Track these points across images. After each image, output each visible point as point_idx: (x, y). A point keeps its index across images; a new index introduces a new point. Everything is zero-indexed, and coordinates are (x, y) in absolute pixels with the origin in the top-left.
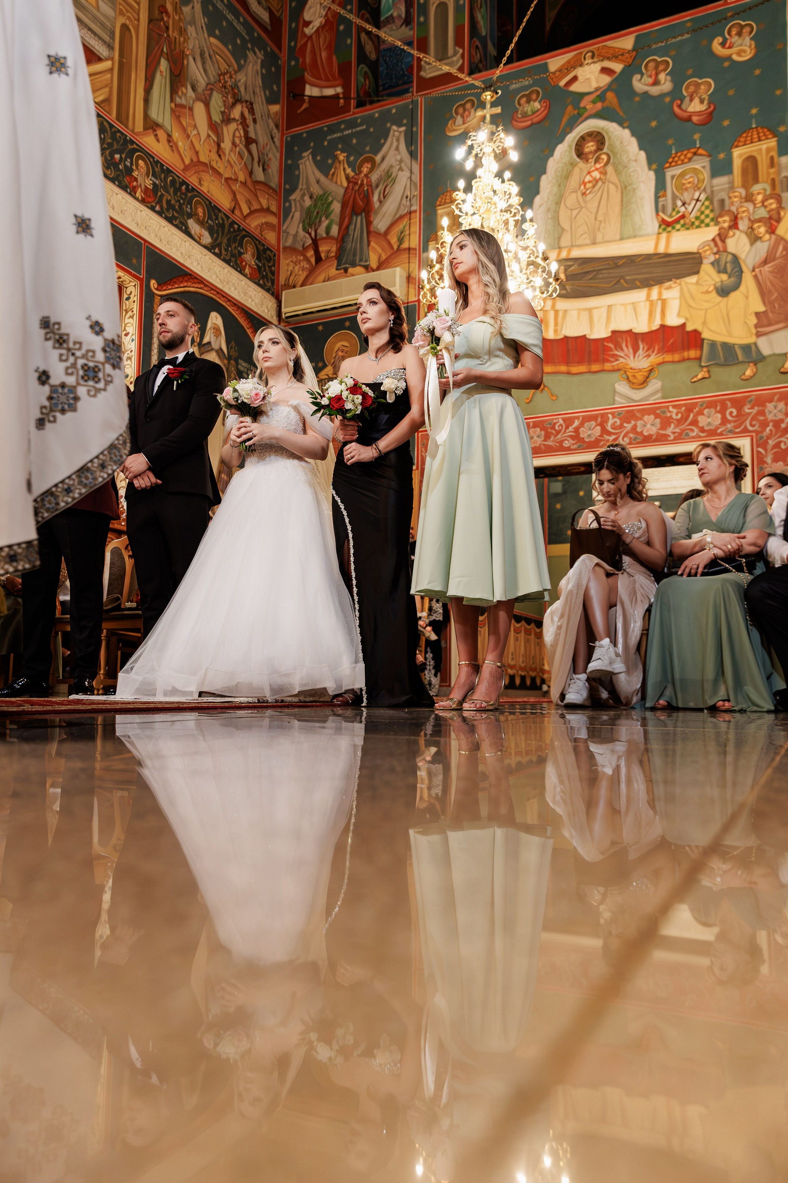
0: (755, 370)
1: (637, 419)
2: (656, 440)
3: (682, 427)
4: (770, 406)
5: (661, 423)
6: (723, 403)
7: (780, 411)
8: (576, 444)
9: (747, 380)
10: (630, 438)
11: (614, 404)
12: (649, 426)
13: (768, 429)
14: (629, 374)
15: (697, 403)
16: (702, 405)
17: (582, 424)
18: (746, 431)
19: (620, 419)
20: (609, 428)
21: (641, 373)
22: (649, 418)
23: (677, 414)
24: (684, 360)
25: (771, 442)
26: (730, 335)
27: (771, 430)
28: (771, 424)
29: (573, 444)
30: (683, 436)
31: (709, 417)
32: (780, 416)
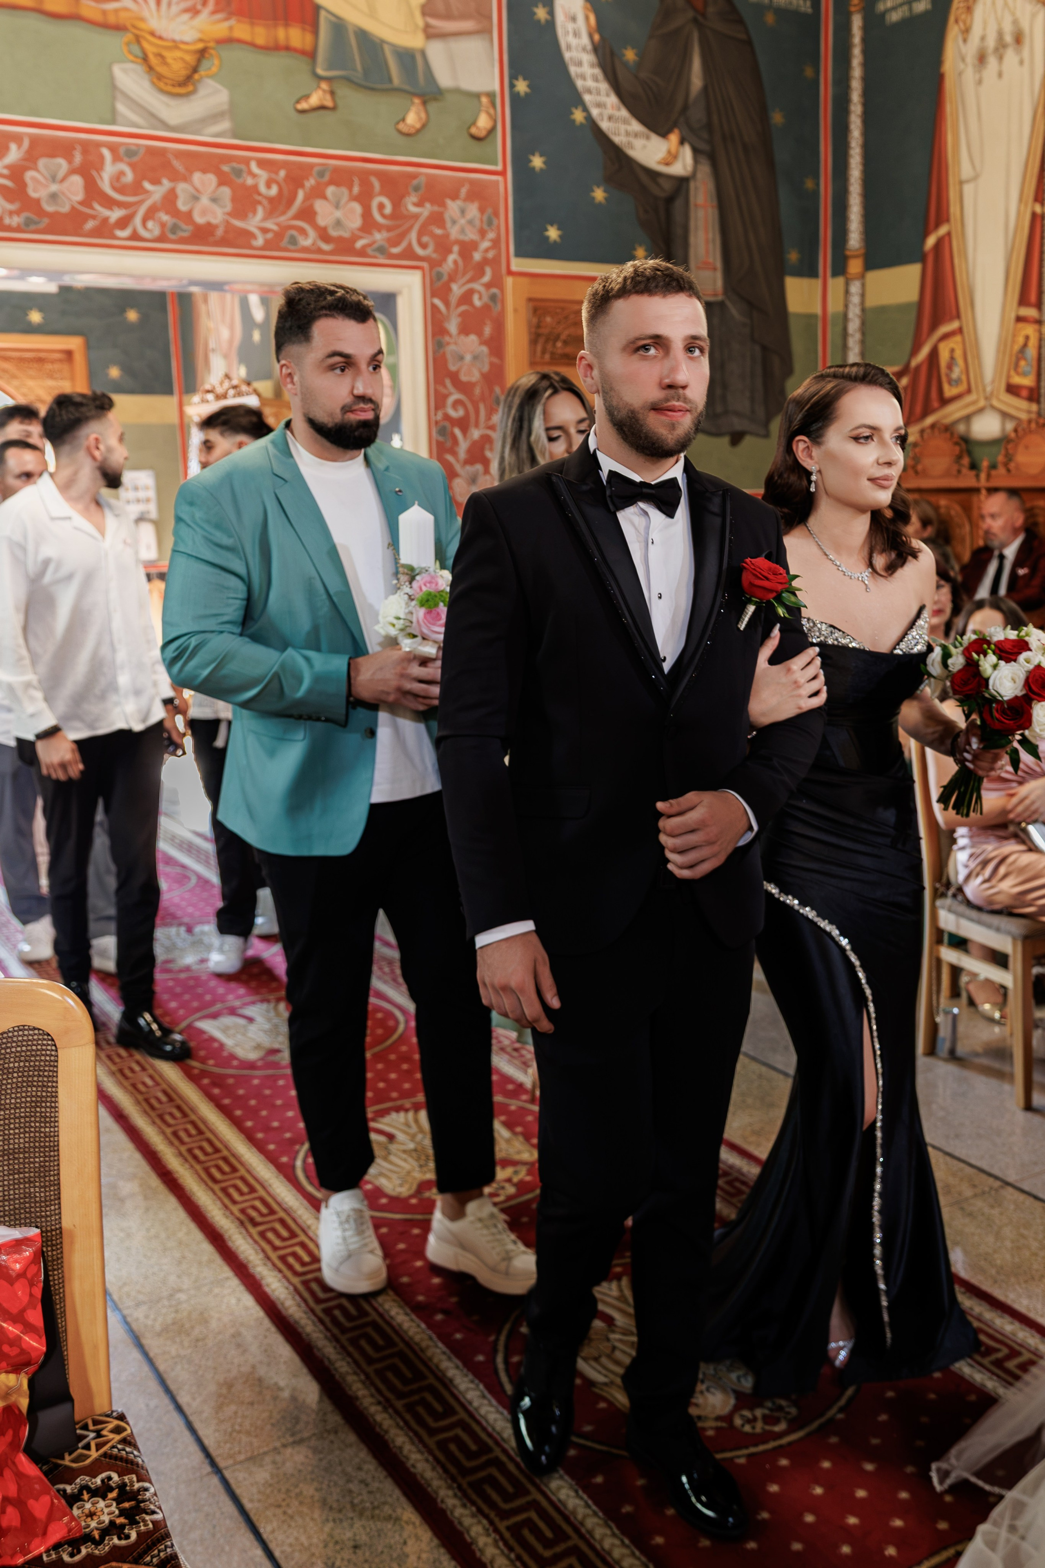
0: (423, 115)
1: (176, 177)
2: (224, 242)
3: (282, 219)
4: (453, 207)
5: (234, 200)
6: (364, 177)
7: (470, 222)
8: (18, 213)
9: (408, 135)
10: (163, 225)
11: (114, 122)
12: (205, 201)
13: (451, 258)
14: (150, 49)
15: (311, 166)
16: (321, 174)
17: (30, 159)
18: (409, 254)
19: (133, 166)
20: (106, 186)
21: (178, 54)
22: (205, 181)
23: (268, 186)
24: (276, 48)
25: (457, 290)
26: (372, 14)
27: (455, 262)
28: (456, 248)
29: (11, 213)
30: (284, 243)
31: (337, 206)
32: (472, 235)
